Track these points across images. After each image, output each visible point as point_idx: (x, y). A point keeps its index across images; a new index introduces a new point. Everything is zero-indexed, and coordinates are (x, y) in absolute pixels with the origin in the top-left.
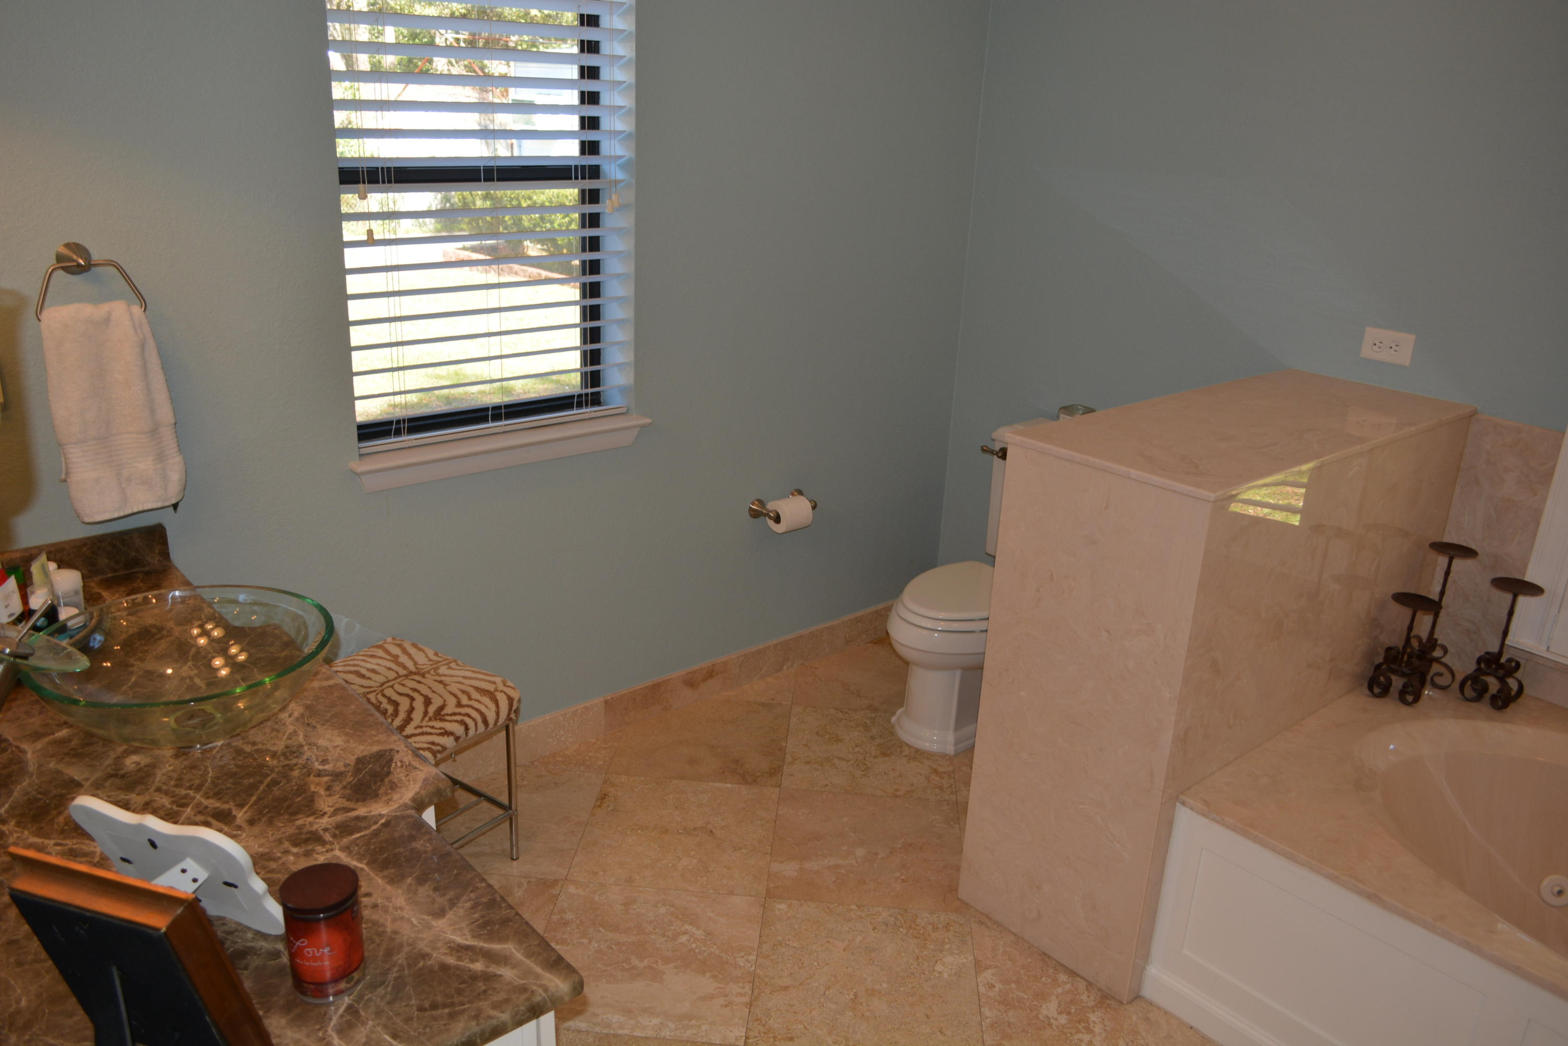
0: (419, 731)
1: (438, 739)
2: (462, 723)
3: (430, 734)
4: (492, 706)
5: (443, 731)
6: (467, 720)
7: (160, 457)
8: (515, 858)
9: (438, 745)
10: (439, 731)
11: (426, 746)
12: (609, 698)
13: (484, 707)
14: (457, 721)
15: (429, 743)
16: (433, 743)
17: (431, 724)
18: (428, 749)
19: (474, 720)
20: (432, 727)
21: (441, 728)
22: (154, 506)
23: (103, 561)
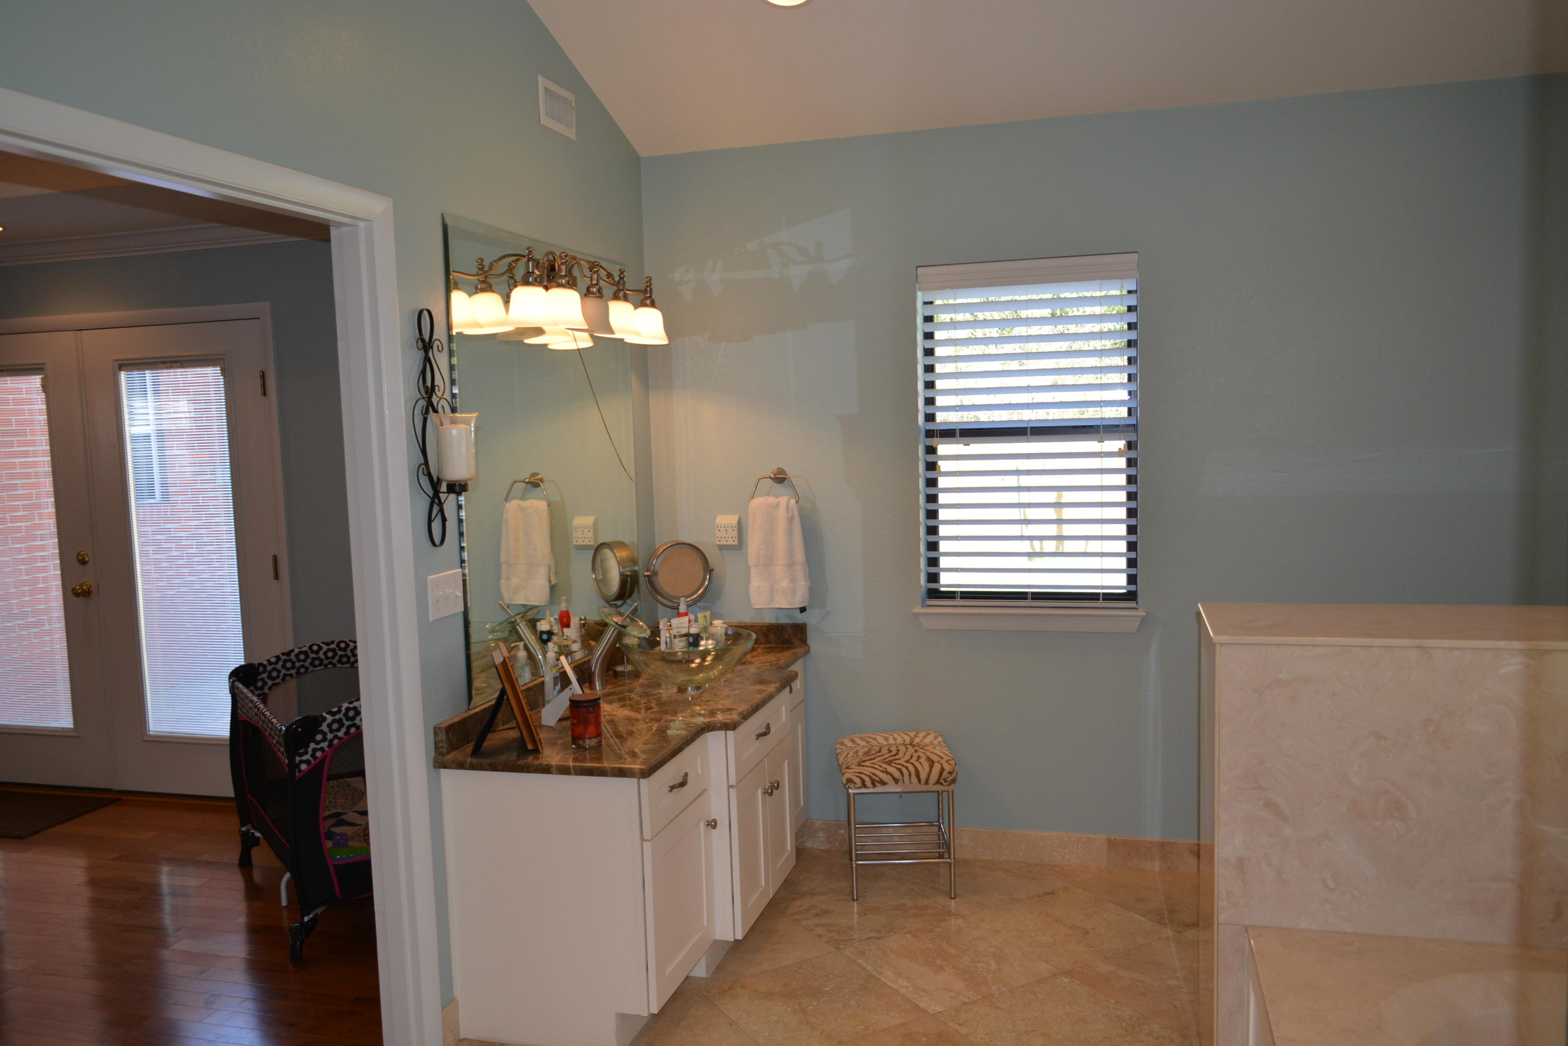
0: (872, 765)
1: (878, 773)
2: (900, 770)
3: (876, 769)
4: (927, 768)
5: (885, 770)
6: (904, 770)
7: (793, 580)
8: (953, 897)
9: (877, 776)
10: (883, 769)
11: (868, 773)
12: (1112, 838)
13: (921, 767)
14: (897, 768)
15: (871, 773)
16: (874, 774)
17: (881, 764)
18: (870, 777)
19: (909, 771)
20: (880, 766)
21: (885, 768)
22: (787, 607)
23: (772, 637)
